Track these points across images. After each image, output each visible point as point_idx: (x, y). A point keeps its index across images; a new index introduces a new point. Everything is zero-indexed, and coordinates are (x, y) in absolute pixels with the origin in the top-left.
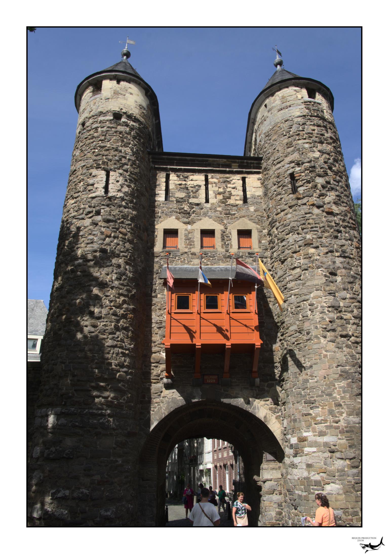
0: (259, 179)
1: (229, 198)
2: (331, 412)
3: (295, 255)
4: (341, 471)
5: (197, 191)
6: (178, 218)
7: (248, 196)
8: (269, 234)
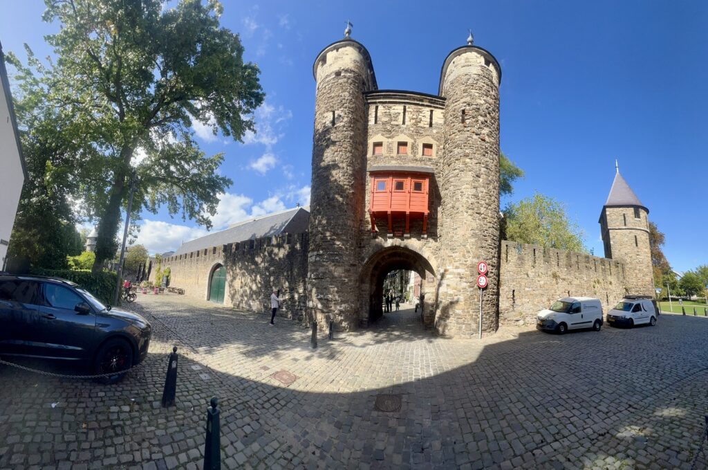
0: (442, 113)
1: (420, 122)
2: (464, 256)
3: (457, 162)
4: (464, 289)
5: (397, 116)
6: (383, 135)
7: (433, 123)
8: (444, 148)
